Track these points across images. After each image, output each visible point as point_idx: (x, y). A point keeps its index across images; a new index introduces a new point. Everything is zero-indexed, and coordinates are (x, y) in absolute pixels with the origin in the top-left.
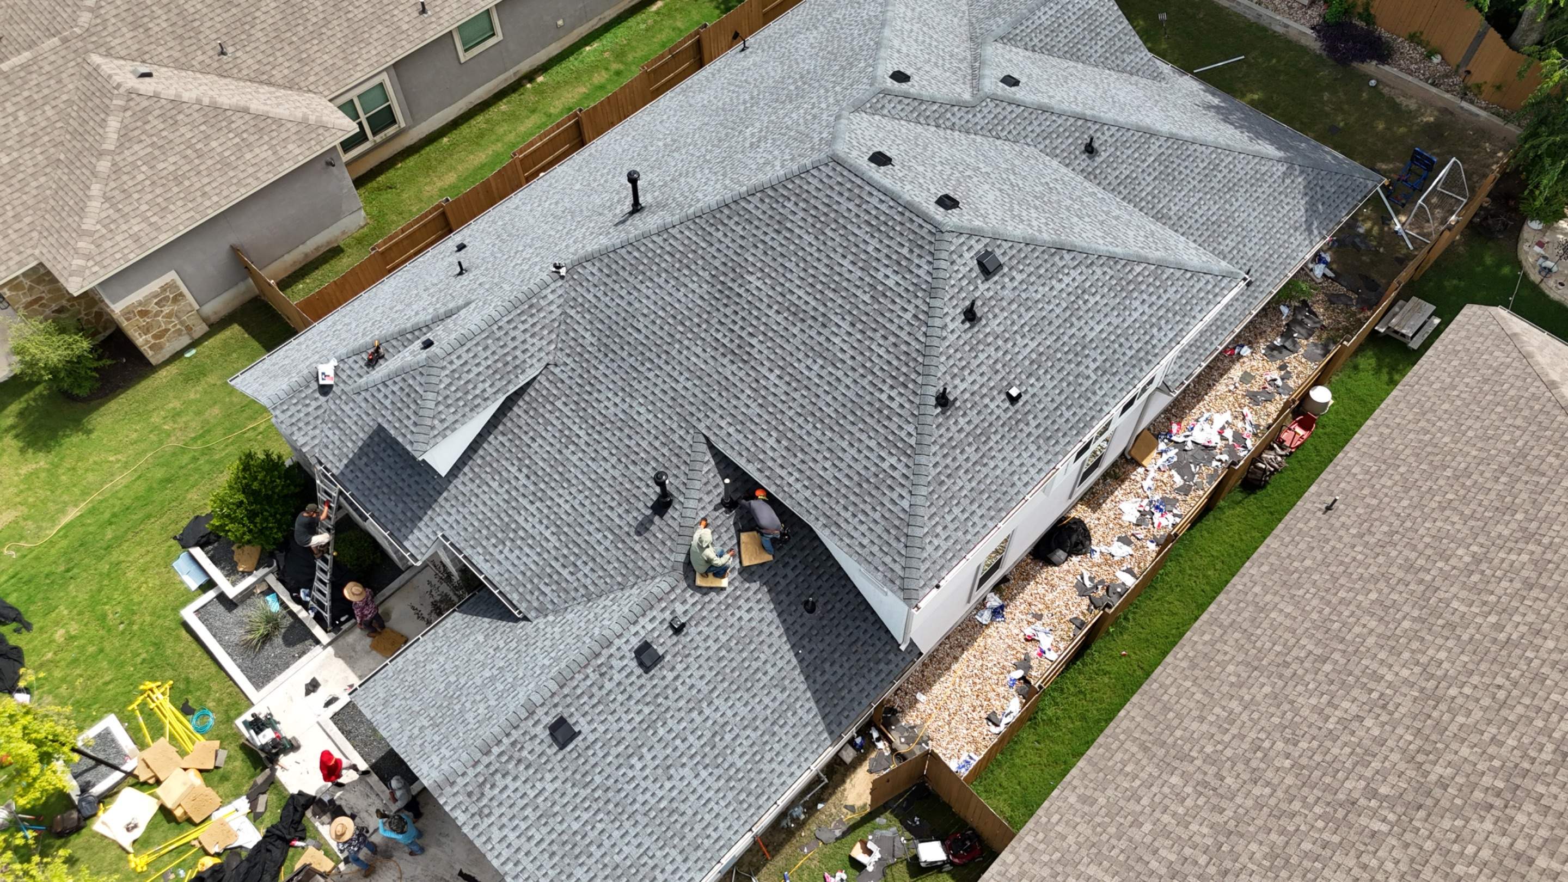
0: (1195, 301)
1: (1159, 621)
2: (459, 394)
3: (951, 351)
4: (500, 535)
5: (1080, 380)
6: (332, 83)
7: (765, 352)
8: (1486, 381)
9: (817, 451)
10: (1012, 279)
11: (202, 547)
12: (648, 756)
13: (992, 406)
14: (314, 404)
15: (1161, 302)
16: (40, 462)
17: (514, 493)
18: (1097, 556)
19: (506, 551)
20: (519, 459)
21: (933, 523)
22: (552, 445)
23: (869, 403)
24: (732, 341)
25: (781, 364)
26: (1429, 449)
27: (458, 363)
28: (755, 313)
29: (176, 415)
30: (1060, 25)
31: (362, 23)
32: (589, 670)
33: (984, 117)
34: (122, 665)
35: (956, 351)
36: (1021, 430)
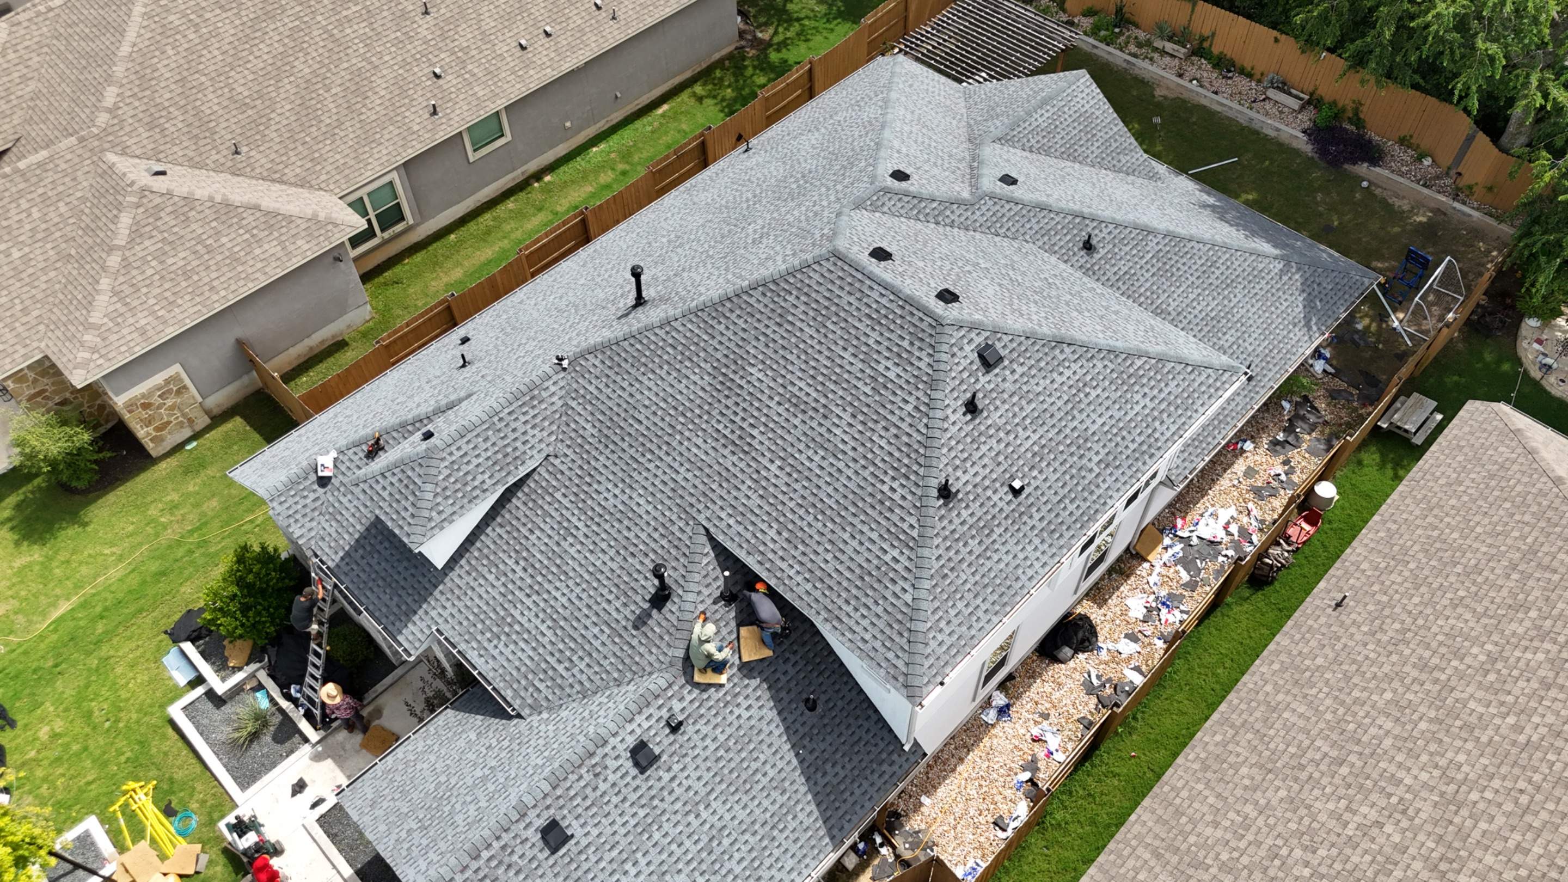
0: (1196, 395)
1: (1169, 721)
2: (458, 486)
3: (953, 443)
4: (495, 629)
5: (1083, 473)
6: (343, 181)
7: (766, 443)
8: (1492, 476)
9: (819, 543)
10: (1013, 372)
11: (193, 642)
12: (643, 862)
13: (995, 498)
14: (312, 496)
15: (1162, 396)
16: (34, 554)
17: (510, 586)
18: (1104, 655)
19: (501, 646)
20: (517, 552)
21: (937, 617)
22: (550, 537)
23: (871, 494)
24: (733, 432)
25: (782, 454)
26: (1438, 545)
27: (458, 454)
28: (756, 404)
29: (174, 507)
30: (1056, 127)
31: (374, 124)
32: (583, 771)
33: (983, 215)
34: (105, 764)
35: (958, 442)
36: (1025, 523)
